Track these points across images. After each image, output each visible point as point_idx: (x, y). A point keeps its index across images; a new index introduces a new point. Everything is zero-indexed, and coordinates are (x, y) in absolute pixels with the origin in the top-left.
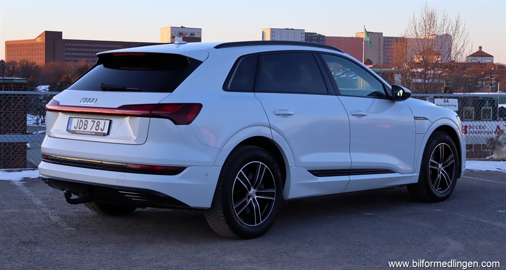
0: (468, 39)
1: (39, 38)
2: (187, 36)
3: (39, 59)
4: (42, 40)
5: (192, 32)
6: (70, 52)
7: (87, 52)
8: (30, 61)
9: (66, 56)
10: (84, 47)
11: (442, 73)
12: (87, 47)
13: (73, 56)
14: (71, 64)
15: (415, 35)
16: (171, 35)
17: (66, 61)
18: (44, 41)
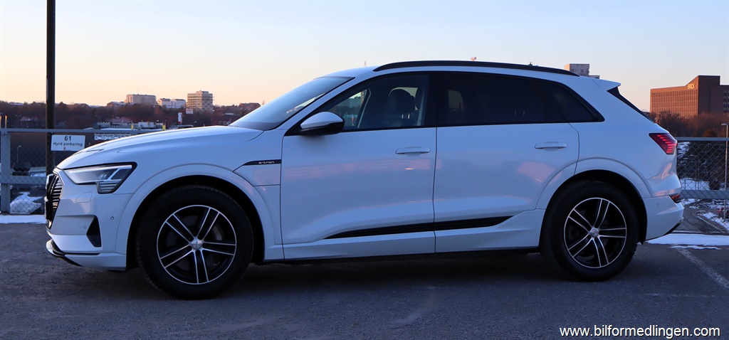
1: (692, 85)
3: (690, 110)
4: (694, 87)
9: (725, 106)
17: (725, 111)
18: (697, 89)
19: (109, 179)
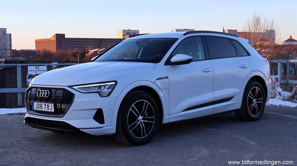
0: (278, 31)
1: (53, 38)
2: (131, 34)
3: (53, 49)
4: (54, 39)
5: (134, 32)
6: (69, 44)
7: (78, 44)
8: (48, 50)
9: (67, 47)
10: (76, 42)
11: (261, 50)
12: (78, 42)
13: (71, 47)
14: (70, 51)
15: (249, 30)
16: (123, 34)
17: (68, 49)
18: (56, 39)
19: (105, 90)
